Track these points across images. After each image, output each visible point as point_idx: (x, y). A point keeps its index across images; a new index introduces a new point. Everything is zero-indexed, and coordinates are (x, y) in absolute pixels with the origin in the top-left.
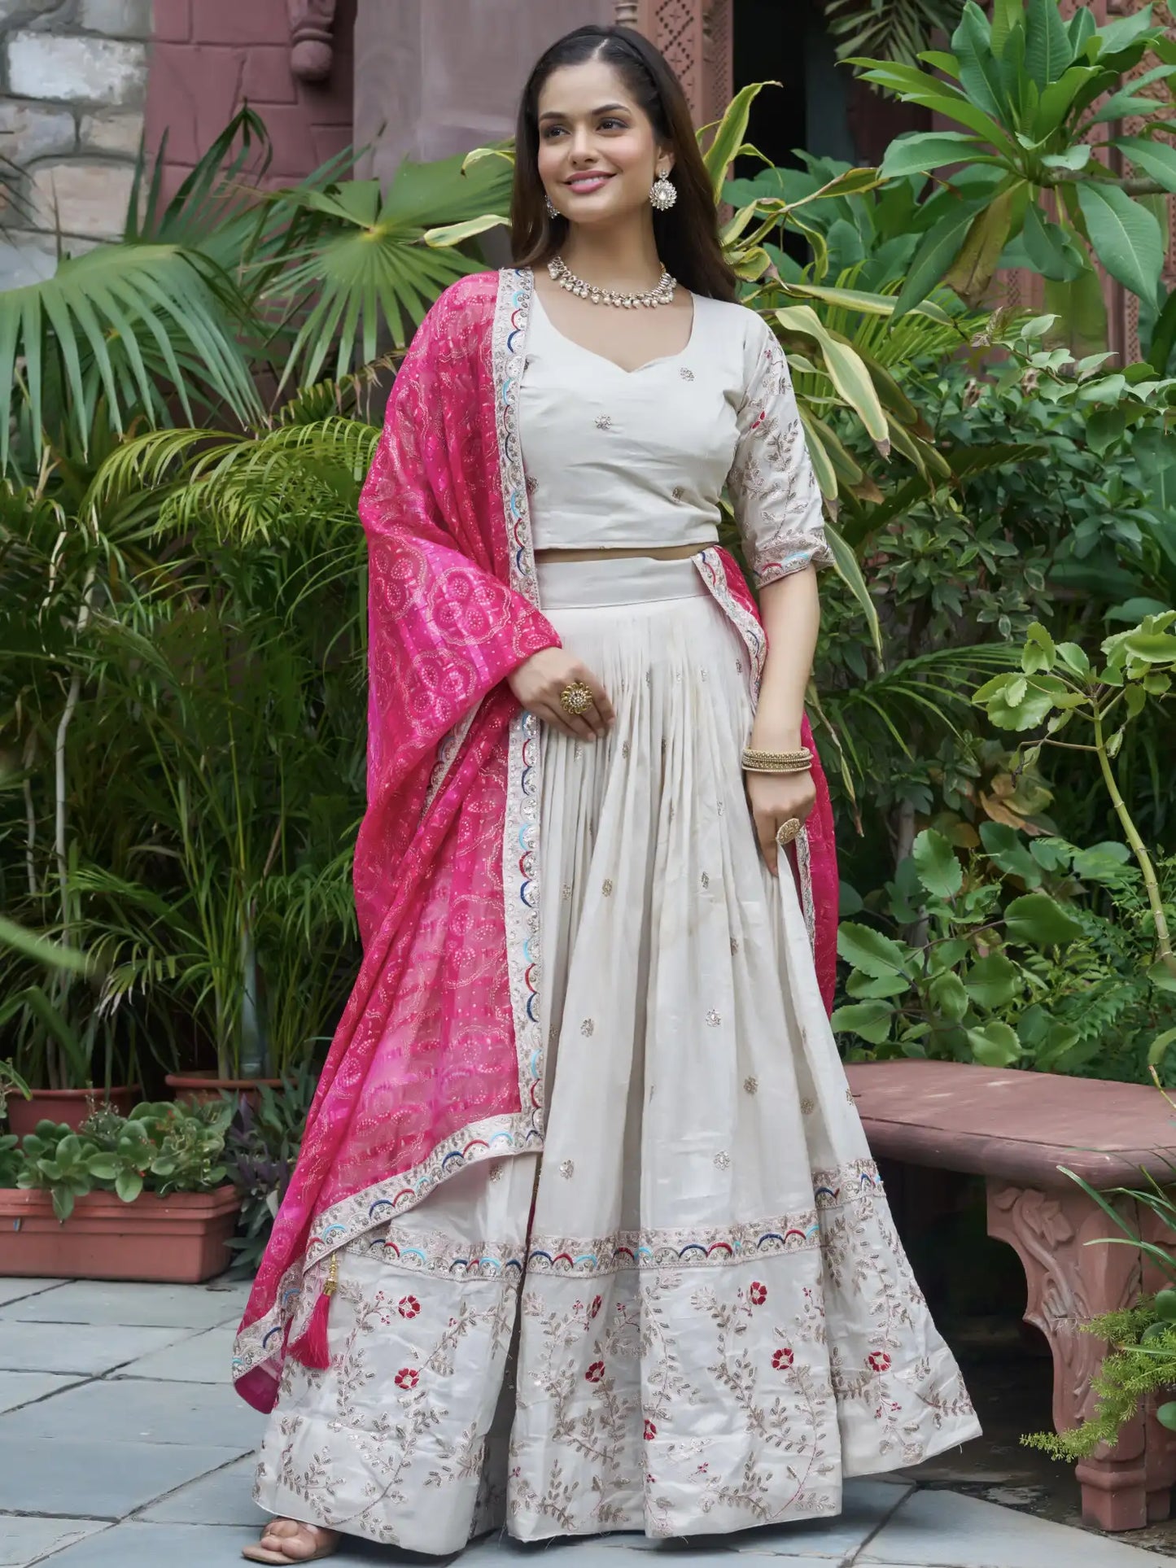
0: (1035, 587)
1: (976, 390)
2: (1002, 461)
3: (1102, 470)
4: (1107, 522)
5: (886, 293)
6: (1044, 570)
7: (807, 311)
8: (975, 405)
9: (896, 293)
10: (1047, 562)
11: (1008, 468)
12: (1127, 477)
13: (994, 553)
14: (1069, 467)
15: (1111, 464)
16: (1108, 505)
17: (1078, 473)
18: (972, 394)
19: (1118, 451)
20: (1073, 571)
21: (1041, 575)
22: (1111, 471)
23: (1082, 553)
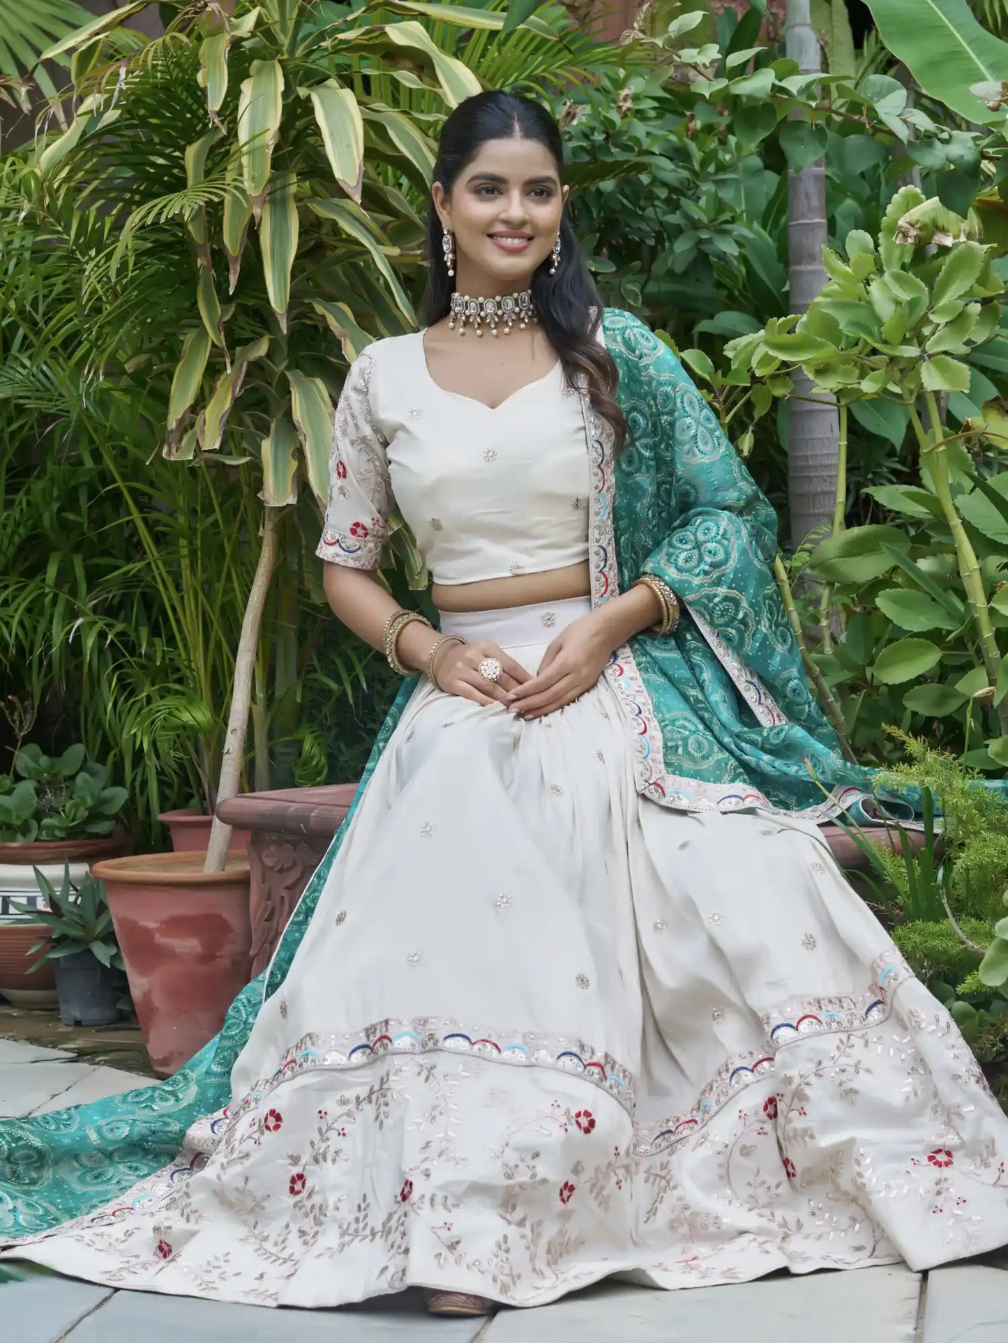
0: (632, 303)
1: (572, 110)
2: (603, 179)
3: (697, 187)
4: (705, 236)
5: (495, 9)
6: (640, 286)
7: (416, 26)
8: (575, 123)
9: (504, 10)
10: (643, 278)
11: (608, 185)
12: (721, 194)
13: (593, 269)
14: (664, 184)
15: (705, 181)
16: (705, 219)
17: (673, 190)
18: (568, 114)
19: (711, 169)
20: (666, 287)
21: (638, 291)
22: (707, 187)
23: (679, 269)
